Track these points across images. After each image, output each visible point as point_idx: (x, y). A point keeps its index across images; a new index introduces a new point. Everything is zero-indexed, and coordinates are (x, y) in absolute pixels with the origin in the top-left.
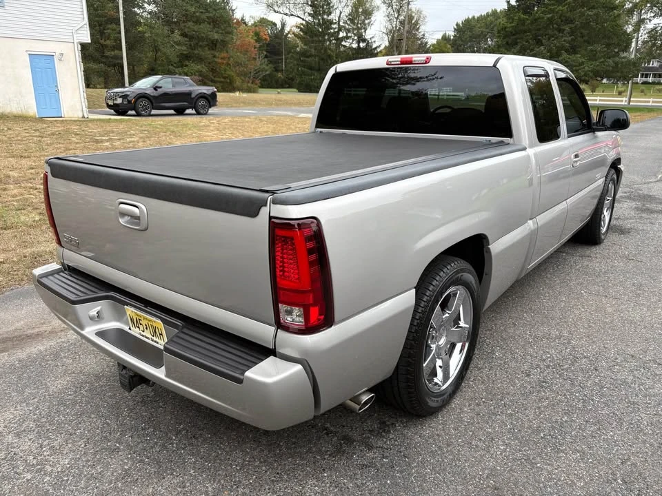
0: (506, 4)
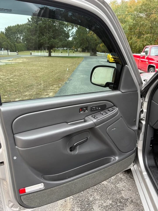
0: (28, 20)
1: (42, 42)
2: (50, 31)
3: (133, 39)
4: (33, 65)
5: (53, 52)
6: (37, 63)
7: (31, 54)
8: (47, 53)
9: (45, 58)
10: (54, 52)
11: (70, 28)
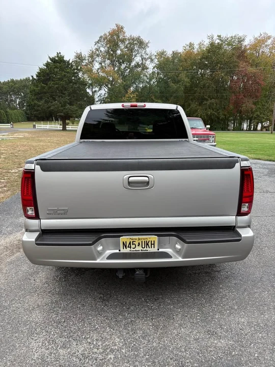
0: (31, 77)
1: (53, 110)
2: (64, 94)
3: (192, 106)
4: (41, 141)
5: (71, 124)
6: (46, 138)
7: (34, 126)
8: (61, 125)
9: (56, 133)
10: (73, 124)
11: (97, 89)
